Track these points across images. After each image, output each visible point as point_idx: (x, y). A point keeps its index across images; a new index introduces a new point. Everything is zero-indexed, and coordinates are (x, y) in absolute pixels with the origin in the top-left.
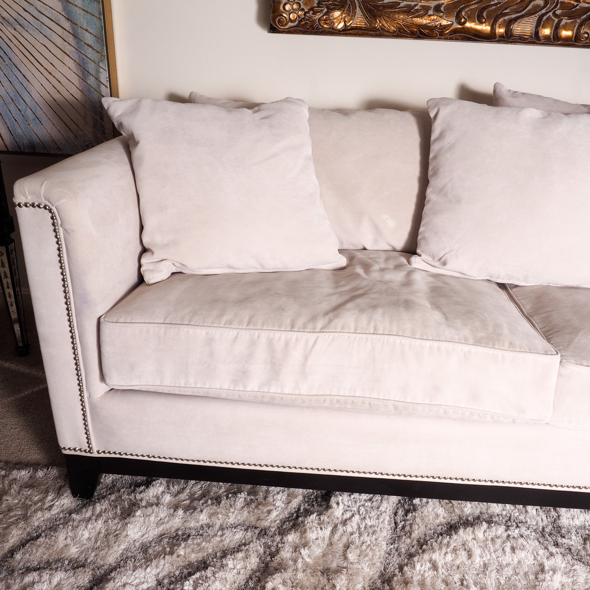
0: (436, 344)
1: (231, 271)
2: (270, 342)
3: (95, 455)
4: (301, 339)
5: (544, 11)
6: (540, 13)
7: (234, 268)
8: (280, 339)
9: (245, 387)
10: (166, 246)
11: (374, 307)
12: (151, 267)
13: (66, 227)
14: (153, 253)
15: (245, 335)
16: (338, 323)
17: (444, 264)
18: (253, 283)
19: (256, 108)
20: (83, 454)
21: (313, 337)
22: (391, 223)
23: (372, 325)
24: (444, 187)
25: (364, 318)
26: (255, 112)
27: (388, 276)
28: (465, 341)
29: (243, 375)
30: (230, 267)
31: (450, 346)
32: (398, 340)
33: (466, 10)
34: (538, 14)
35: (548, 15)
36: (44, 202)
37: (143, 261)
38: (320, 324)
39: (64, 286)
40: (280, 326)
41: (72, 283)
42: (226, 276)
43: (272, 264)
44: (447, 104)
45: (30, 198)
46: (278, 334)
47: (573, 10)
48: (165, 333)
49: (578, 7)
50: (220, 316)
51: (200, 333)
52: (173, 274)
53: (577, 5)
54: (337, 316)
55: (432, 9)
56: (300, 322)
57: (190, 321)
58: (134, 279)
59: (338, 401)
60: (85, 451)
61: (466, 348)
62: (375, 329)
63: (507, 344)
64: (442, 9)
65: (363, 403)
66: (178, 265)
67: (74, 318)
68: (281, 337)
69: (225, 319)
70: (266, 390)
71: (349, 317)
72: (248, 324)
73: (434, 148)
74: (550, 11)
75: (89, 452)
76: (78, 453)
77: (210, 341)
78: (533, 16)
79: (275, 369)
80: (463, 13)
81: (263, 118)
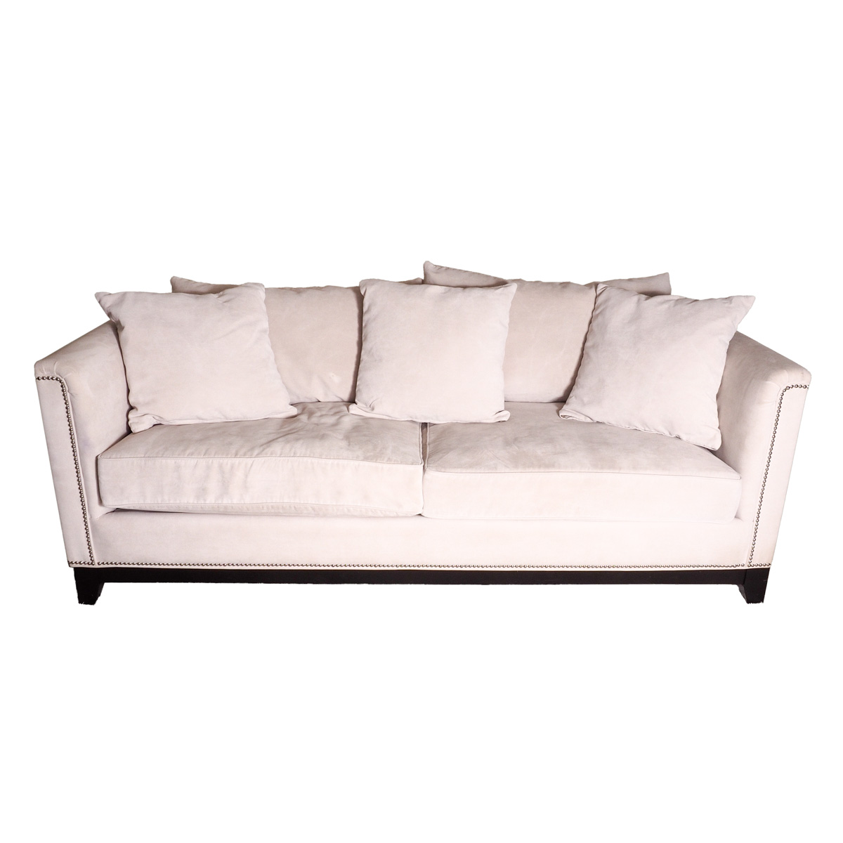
0: (336, 461)
1: (201, 421)
2: (221, 466)
3: (97, 566)
4: (242, 463)
7: (202, 419)
8: (227, 464)
9: (205, 500)
10: (147, 404)
11: (297, 440)
12: (136, 420)
13: (72, 392)
14: (137, 410)
15: (203, 462)
16: (269, 450)
17: (373, 409)
18: (214, 429)
19: (221, 293)
20: (87, 566)
21: (250, 461)
22: (336, 379)
23: (293, 450)
24: (371, 349)
25: (288, 446)
26: (220, 296)
27: (324, 420)
28: (357, 458)
29: (202, 492)
30: (199, 419)
31: (345, 462)
32: (309, 460)
36: (56, 376)
37: (130, 416)
38: (256, 452)
39: (71, 434)
40: (227, 455)
41: (77, 432)
42: (196, 425)
43: (234, 415)
44: (373, 285)
45: (46, 373)
46: (225, 461)
48: (145, 464)
50: (185, 450)
51: (170, 462)
52: (154, 425)
54: (268, 447)
56: (242, 452)
57: (163, 454)
58: (124, 430)
59: (272, 507)
60: (88, 563)
61: (356, 463)
62: (294, 454)
63: (386, 459)
65: (290, 507)
66: (157, 418)
67: (78, 458)
68: (228, 462)
69: (188, 452)
70: (220, 502)
71: (277, 447)
72: (204, 455)
73: (365, 318)
75: (92, 564)
76: (83, 566)
77: (178, 468)
79: (225, 486)
81: (225, 302)
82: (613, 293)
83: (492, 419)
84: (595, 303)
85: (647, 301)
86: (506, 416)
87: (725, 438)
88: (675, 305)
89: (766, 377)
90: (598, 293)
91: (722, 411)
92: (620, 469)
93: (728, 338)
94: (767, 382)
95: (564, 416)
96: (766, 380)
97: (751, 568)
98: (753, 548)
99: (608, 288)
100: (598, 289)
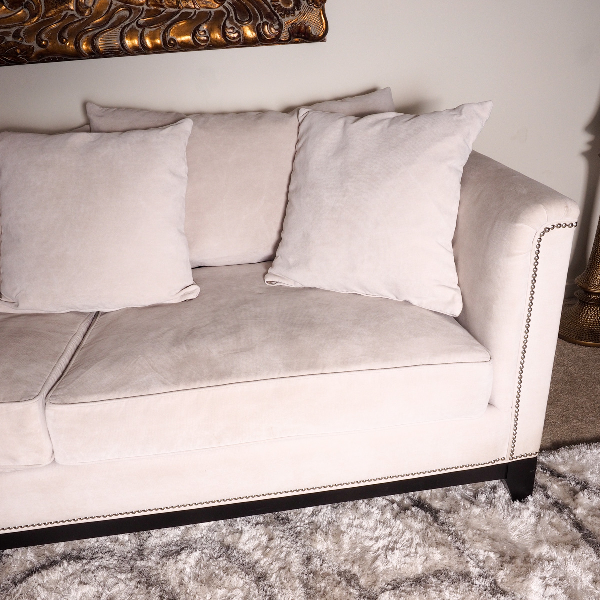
5: (127, 22)
6: (123, 25)
33: (47, 32)
34: (121, 26)
35: (131, 26)
47: (157, 17)
49: (164, 14)
53: (164, 11)
55: (12, 35)
64: (22, 34)
74: (133, 22)
78: (115, 30)
80: (43, 36)
82: (316, 118)
83: (176, 299)
84: (298, 133)
85: (356, 124)
86: (194, 292)
87: (468, 301)
88: (390, 125)
89: (514, 217)
90: (301, 120)
91: (461, 264)
92: (324, 367)
93: (460, 163)
94: (518, 225)
95: (271, 283)
96: (516, 222)
97: (514, 460)
98: (514, 439)
99: (310, 113)
100: (300, 116)
